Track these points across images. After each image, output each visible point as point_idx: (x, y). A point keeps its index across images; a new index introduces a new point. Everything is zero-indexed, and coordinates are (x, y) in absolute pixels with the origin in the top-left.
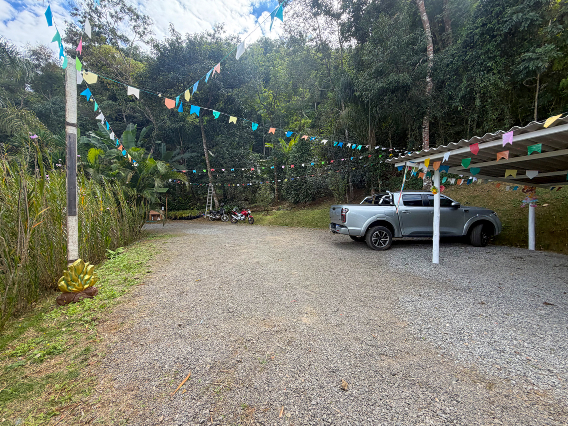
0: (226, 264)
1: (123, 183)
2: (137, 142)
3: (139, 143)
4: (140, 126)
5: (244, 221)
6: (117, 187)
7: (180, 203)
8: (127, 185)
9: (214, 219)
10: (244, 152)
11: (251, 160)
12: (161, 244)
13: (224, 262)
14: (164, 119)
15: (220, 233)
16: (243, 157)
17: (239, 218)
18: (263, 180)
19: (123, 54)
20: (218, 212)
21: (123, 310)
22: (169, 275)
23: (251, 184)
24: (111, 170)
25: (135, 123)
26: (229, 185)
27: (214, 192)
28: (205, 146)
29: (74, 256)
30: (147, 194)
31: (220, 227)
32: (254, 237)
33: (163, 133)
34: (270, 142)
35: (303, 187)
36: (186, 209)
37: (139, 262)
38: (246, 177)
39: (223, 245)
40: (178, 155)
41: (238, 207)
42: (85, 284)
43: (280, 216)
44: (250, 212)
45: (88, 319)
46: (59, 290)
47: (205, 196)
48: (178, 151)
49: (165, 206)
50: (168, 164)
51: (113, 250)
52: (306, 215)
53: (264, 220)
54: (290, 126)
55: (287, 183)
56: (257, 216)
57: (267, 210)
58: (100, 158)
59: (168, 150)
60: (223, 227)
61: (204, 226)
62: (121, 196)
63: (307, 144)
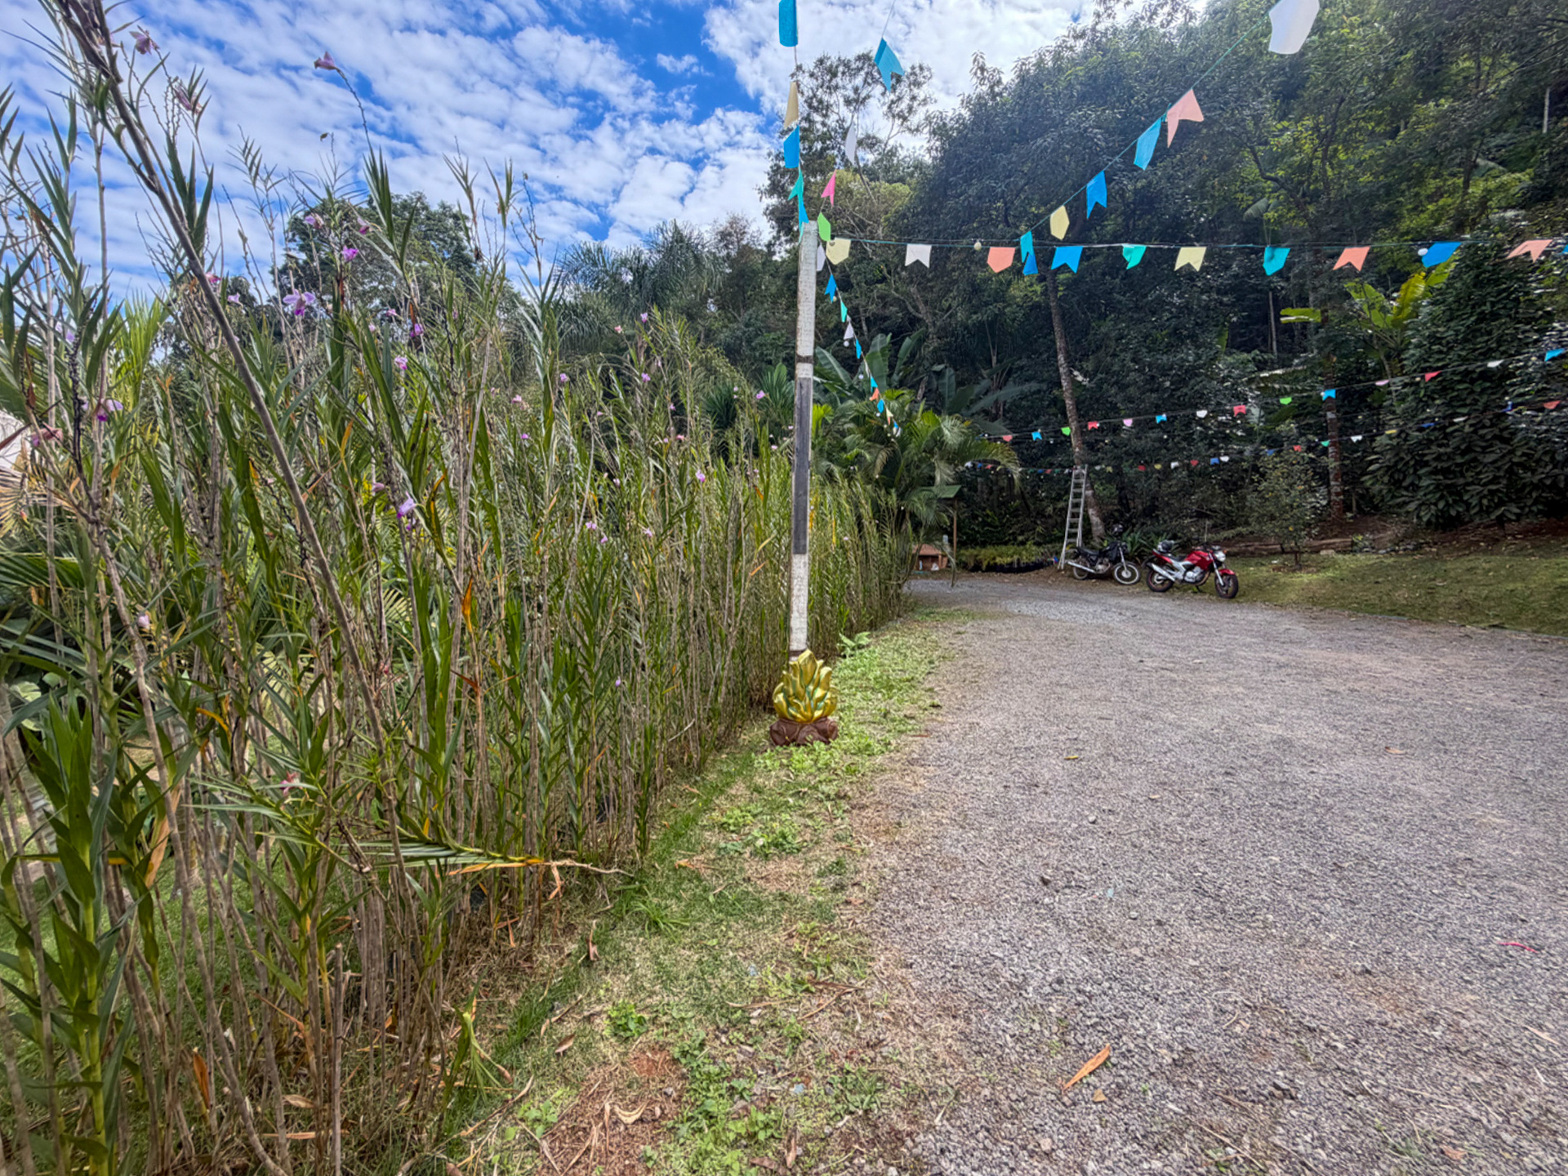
0: (1157, 725)
1: (869, 479)
2: (890, 376)
3: (896, 377)
4: (898, 336)
5: (1197, 587)
6: (858, 487)
7: (989, 525)
8: (877, 481)
9: (1090, 576)
10: (1198, 357)
11: (1224, 379)
12: (949, 634)
13: (1146, 717)
14: (950, 307)
15: (1114, 620)
16: (1192, 372)
17: (1180, 575)
18: (1275, 442)
19: (866, 178)
20: (1103, 554)
21: (893, 790)
22: (986, 723)
23: (1225, 459)
24: (844, 449)
25: (885, 332)
26: (1141, 469)
27: (1090, 492)
28: (1061, 358)
29: (799, 641)
30: (918, 503)
31: (1113, 601)
32: (1248, 646)
33: (949, 343)
34: (1303, 302)
35: (1490, 458)
36: (1006, 543)
37: (907, 676)
38: (1204, 436)
39: (1134, 659)
40: (986, 394)
41: (1174, 537)
42: (816, 708)
43: (1358, 575)
44: (1221, 556)
45: (830, 789)
46: (772, 711)
47: (1060, 505)
48: (985, 383)
49: (950, 534)
50: (967, 423)
51: (850, 637)
52: (1509, 576)
53: (1282, 587)
54: (1404, 225)
55: (1396, 449)
56: (1251, 573)
57: (1296, 553)
58: (825, 422)
59: (960, 383)
60: (1124, 602)
61: (1059, 593)
62: (866, 510)
63: (1509, 277)
